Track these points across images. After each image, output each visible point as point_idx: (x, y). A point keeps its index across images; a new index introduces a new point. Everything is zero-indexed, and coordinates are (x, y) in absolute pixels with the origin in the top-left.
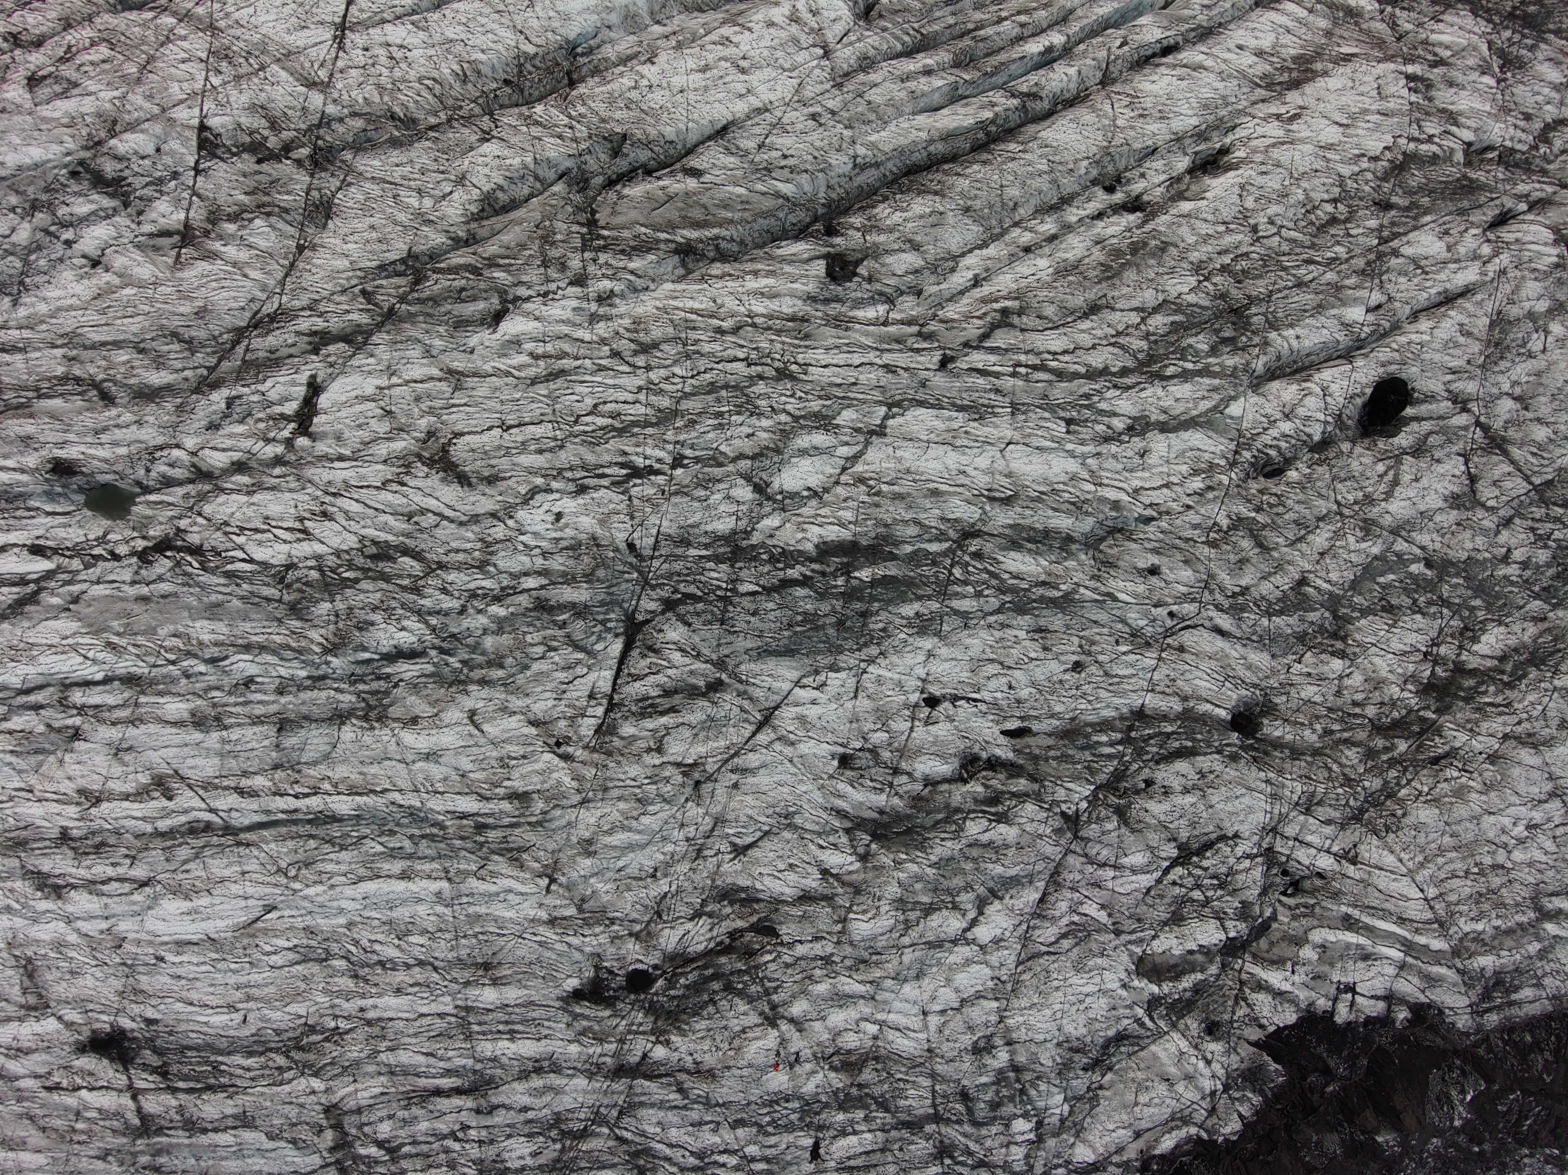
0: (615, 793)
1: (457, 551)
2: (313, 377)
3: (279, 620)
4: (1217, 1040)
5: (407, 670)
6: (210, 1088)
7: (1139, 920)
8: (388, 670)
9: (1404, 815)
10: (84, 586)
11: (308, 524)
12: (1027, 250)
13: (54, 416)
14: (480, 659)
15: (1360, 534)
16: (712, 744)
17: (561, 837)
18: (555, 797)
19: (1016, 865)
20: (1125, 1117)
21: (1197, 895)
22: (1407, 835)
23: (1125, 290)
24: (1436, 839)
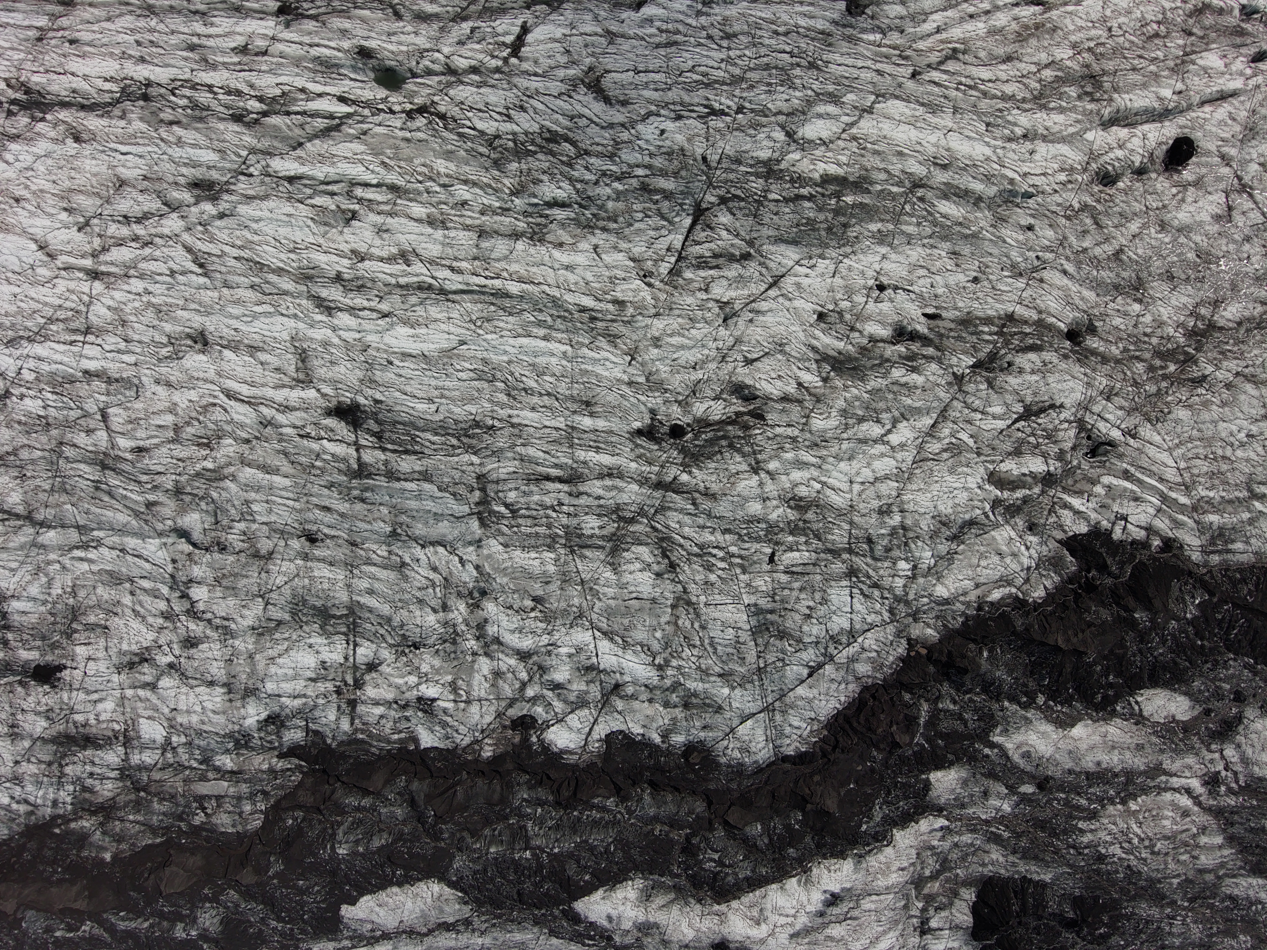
0: (677, 312)
1: (598, 144)
2: (525, 22)
3: (487, 169)
4: (1035, 535)
5: (559, 214)
6: (406, 452)
7: (993, 449)
8: (547, 212)
9: (1169, 413)
10: (371, 126)
11: (511, 111)
12: (971, 16)
13: (363, 20)
14: (604, 214)
15: (1158, 228)
16: (740, 292)
17: (641, 333)
18: (640, 308)
19: (920, 400)
20: (970, 573)
21: (1032, 439)
22: (1169, 425)
23: (1029, 50)
24: (1187, 431)
